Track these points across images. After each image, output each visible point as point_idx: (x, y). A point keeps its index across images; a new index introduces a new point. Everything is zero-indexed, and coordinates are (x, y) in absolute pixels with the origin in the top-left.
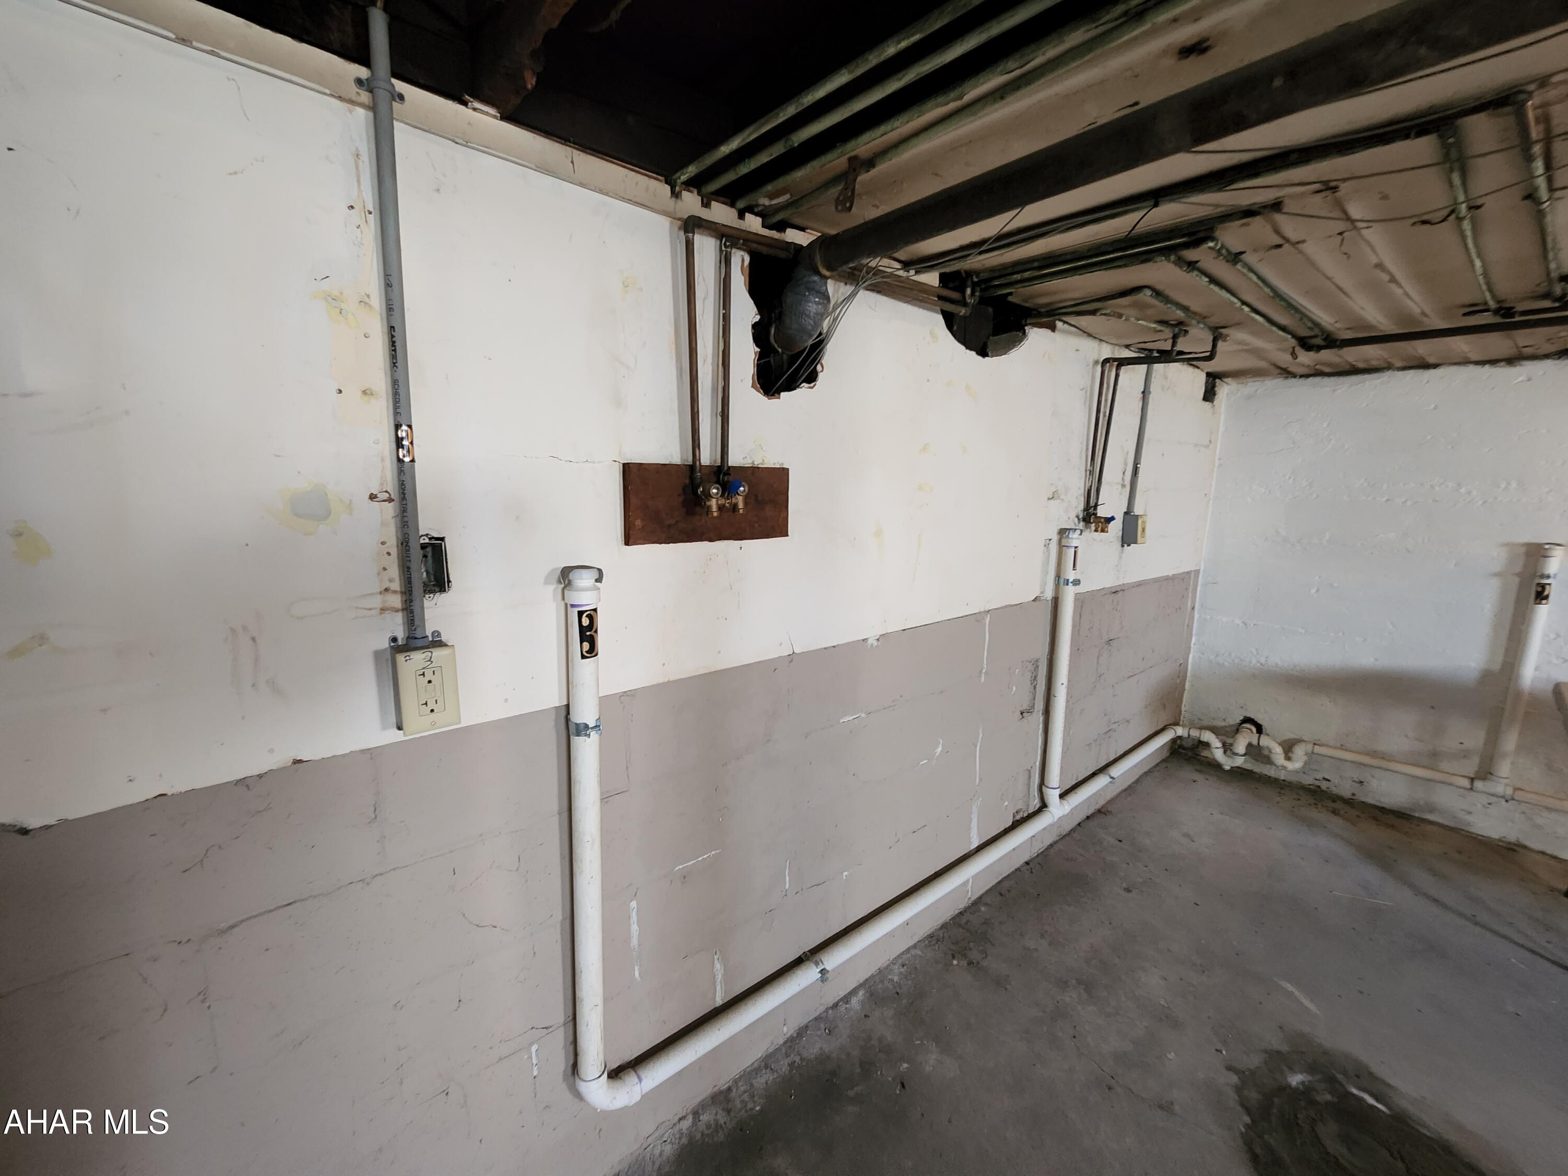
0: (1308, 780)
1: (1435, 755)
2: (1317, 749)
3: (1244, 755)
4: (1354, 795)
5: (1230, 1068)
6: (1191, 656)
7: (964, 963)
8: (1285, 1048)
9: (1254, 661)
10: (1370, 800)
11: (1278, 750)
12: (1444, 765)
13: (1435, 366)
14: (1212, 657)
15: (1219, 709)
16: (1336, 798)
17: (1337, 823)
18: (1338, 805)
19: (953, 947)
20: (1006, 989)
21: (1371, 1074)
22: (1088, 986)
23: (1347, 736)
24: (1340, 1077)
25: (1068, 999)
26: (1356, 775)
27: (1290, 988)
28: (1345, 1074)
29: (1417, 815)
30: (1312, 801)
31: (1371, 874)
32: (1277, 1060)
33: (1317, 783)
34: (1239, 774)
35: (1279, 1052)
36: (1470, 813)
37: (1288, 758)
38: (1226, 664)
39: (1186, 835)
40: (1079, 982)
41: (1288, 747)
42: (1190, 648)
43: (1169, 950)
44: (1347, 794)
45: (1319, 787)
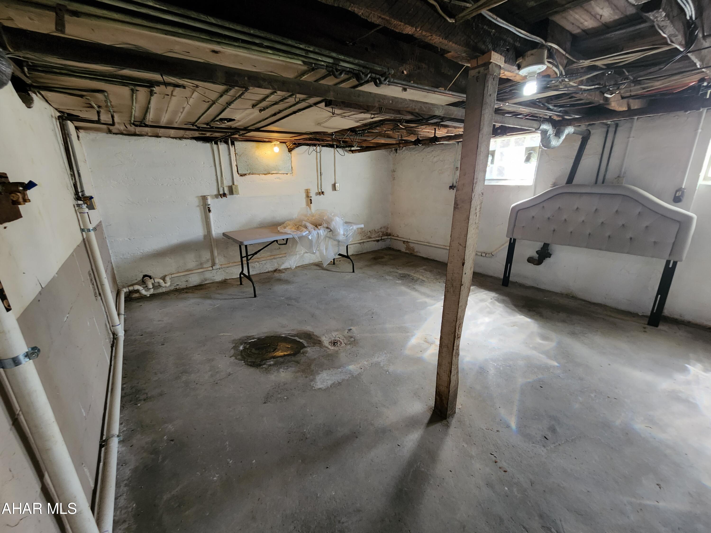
0: (172, 288)
1: (201, 264)
2: (173, 276)
3: (153, 288)
4: (186, 286)
5: (231, 357)
6: (112, 259)
7: (143, 402)
8: (234, 345)
9: (139, 253)
10: (191, 285)
11: (161, 281)
12: (205, 266)
13: (160, 137)
14: (121, 257)
15: (132, 276)
16: (183, 289)
17: (190, 295)
18: (185, 291)
19: (132, 403)
20: (165, 394)
21: (249, 336)
22: (185, 372)
23: (178, 268)
24: (246, 341)
25: (184, 379)
26: (184, 279)
27: (223, 334)
28: (246, 340)
29: (203, 283)
30: (179, 293)
31: (209, 302)
32: (235, 348)
33: (176, 287)
34: (153, 296)
35: (234, 346)
36: (214, 276)
37: (165, 283)
38: (128, 257)
39: (159, 321)
40: (182, 373)
41: (164, 278)
42: (110, 255)
43: (192, 348)
44: (185, 287)
45: (176, 288)
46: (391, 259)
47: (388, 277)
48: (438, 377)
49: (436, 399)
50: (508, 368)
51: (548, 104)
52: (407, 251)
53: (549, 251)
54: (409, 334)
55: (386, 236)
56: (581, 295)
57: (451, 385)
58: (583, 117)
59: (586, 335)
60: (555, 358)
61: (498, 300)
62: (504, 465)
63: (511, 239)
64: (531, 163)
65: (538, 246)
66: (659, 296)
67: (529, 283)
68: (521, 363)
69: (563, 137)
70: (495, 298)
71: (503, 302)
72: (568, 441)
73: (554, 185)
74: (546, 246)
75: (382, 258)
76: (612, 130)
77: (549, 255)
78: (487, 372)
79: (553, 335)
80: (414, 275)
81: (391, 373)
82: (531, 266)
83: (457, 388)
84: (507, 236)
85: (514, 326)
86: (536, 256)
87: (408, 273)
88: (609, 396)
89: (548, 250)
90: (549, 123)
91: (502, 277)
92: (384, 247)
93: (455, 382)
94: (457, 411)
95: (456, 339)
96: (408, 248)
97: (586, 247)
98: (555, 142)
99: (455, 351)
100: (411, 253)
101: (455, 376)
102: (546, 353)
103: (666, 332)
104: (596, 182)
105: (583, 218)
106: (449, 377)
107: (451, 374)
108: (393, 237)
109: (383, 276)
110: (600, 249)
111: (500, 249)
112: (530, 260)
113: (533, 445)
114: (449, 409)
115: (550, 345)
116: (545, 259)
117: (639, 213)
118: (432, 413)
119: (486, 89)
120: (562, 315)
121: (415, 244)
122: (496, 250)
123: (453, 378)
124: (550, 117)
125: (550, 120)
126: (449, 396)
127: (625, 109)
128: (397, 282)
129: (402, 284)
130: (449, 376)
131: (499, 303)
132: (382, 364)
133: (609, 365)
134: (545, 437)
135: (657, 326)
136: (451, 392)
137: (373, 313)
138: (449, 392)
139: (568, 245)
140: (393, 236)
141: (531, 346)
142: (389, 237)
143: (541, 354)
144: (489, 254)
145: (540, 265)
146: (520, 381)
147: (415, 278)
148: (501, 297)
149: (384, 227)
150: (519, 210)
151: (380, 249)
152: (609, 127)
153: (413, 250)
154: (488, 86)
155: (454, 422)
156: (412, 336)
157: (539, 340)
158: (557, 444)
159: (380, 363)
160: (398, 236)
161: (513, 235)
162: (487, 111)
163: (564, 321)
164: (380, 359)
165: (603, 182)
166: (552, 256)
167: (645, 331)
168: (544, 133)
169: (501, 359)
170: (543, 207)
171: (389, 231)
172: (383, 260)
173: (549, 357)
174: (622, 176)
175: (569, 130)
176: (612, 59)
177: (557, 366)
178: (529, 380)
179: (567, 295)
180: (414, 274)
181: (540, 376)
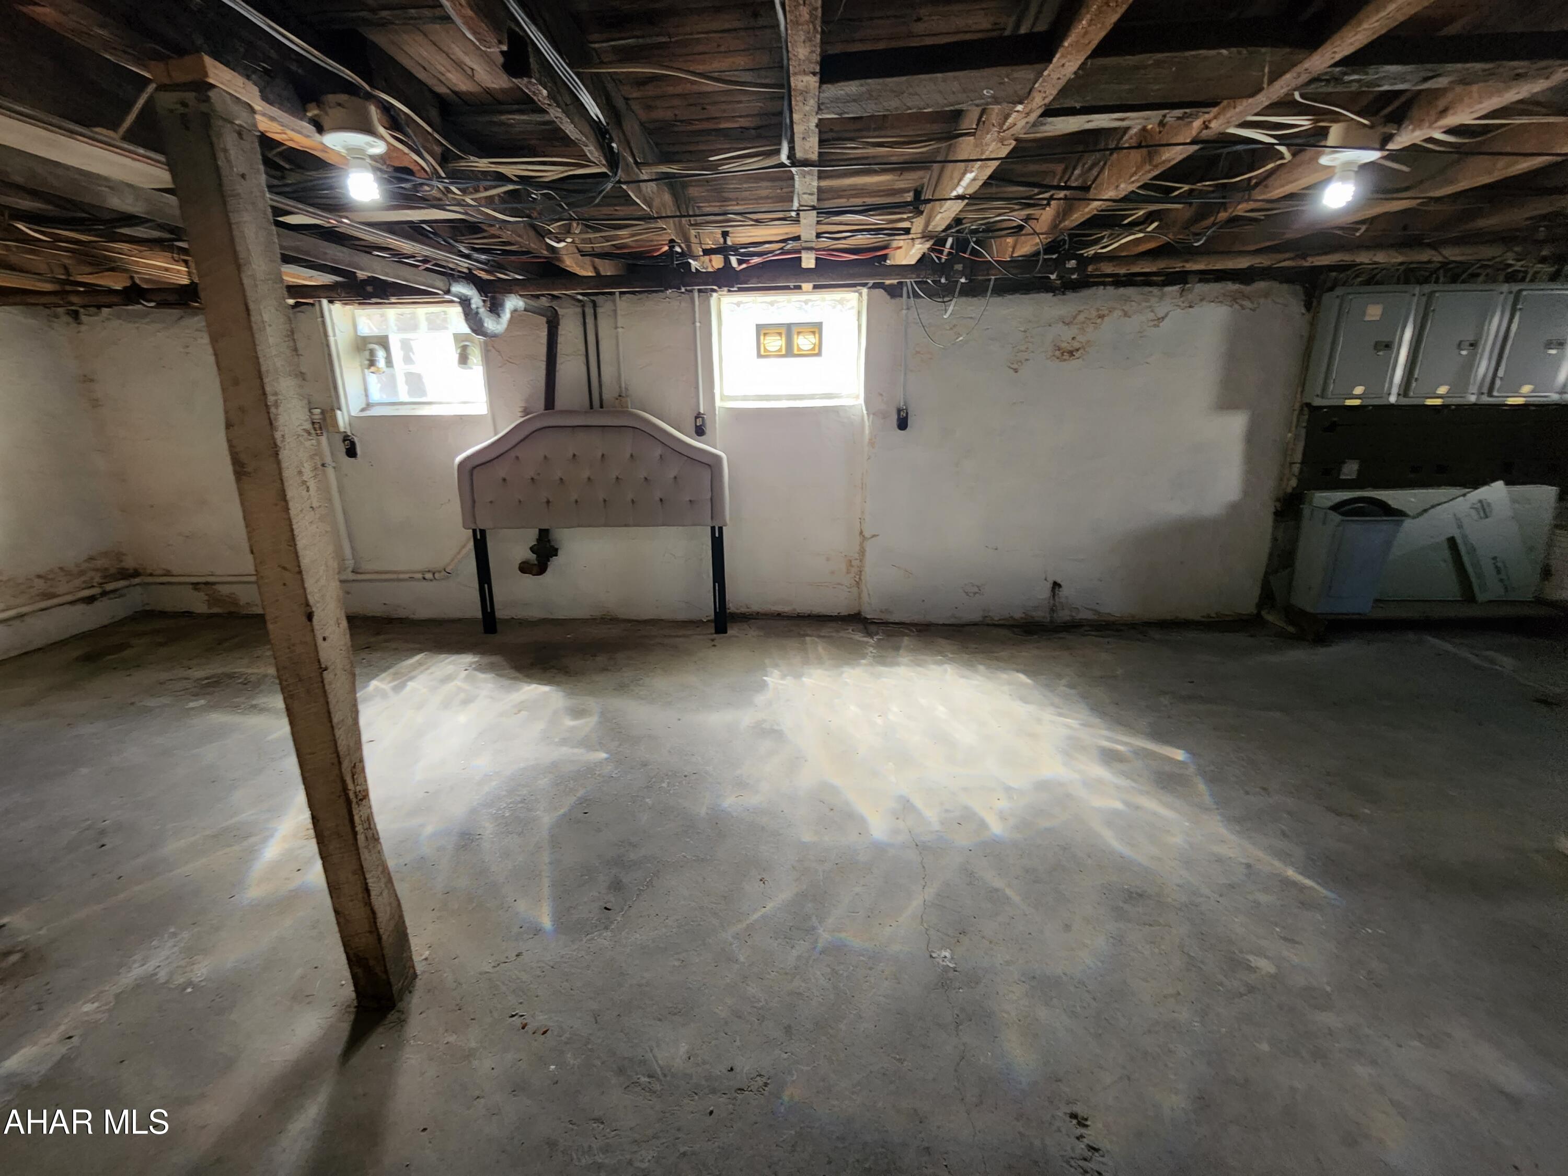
46: (161, 645)
47: (152, 702)
48: (342, 920)
49: (354, 977)
50: (520, 805)
51: (456, 241)
52: (216, 610)
53: (553, 543)
54: (252, 840)
55: (122, 579)
56: (623, 613)
57: (379, 920)
58: (528, 279)
59: (641, 682)
60: (601, 746)
61: (480, 668)
62: (540, 1019)
63: (474, 531)
64: (471, 368)
65: (531, 536)
66: (717, 584)
67: (536, 613)
68: (543, 782)
69: (506, 316)
70: (474, 666)
71: (491, 668)
72: (643, 890)
73: (526, 411)
74: (544, 534)
75: (122, 647)
76: (589, 311)
77: (554, 552)
78: (478, 837)
79: (592, 703)
80: (250, 671)
81: (203, 984)
82: (528, 579)
83: (401, 917)
84: (465, 527)
85: (520, 711)
86: (532, 557)
87: (228, 669)
88: (686, 773)
89: (549, 541)
90: (468, 283)
91: (479, 615)
92: (121, 614)
93: (388, 909)
94: (419, 968)
95: (354, 805)
96: (214, 600)
97: (606, 525)
98: (490, 324)
99: (361, 838)
100: (230, 613)
101: (385, 893)
102: (585, 743)
103: (737, 637)
104: (591, 407)
105: (586, 474)
106: (368, 903)
107: (369, 895)
108: (150, 579)
109: (132, 704)
110: (626, 526)
111: (459, 557)
112: (525, 568)
113: (588, 937)
114: (392, 980)
115: (587, 724)
116: (549, 561)
117: (661, 456)
118: (352, 1017)
119: (221, 155)
120: (601, 659)
121: (235, 586)
122: (452, 560)
123: (380, 902)
124: (469, 269)
125: (469, 278)
126: (382, 949)
127: (591, 273)
128: (192, 705)
129: (211, 707)
130: (366, 904)
131: (484, 673)
132: (162, 976)
133: (679, 720)
134: (606, 908)
135: (726, 632)
136: (384, 937)
137: (103, 832)
138: (379, 939)
139: (579, 526)
140: (151, 575)
141: (557, 740)
142: (137, 580)
143: (577, 747)
144: (440, 572)
145: (544, 574)
146: (546, 819)
147: (253, 678)
148: (486, 660)
149: (105, 554)
150: (474, 468)
151: (106, 622)
152: (583, 306)
153: (235, 603)
154: (225, 151)
155: (416, 1002)
156: (265, 840)
157: (569, 723)
158: (626, 908)
159: (156, 974)
160: (168, 573)
161: (475, 523)
162: (246, 217)
163: (605, 669)
164: (150, 966)
165: (602, 407)
166: (560, 552)
167: (714, 646)
168: (465, 302)
169: (504, 793)
170: (517, 458)
171: (129, 563)
172: (127, 653)
173: (590, 748)
174: (624, 395)
175: (513, 303)
176: (524, 167)
177: (606, 759)
178: (562, 811)
179: (602, 618)
180: (248, 667)
181: (581, 793)
